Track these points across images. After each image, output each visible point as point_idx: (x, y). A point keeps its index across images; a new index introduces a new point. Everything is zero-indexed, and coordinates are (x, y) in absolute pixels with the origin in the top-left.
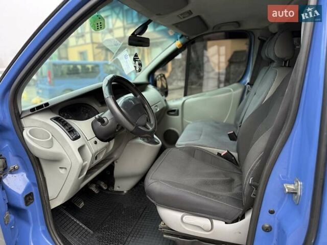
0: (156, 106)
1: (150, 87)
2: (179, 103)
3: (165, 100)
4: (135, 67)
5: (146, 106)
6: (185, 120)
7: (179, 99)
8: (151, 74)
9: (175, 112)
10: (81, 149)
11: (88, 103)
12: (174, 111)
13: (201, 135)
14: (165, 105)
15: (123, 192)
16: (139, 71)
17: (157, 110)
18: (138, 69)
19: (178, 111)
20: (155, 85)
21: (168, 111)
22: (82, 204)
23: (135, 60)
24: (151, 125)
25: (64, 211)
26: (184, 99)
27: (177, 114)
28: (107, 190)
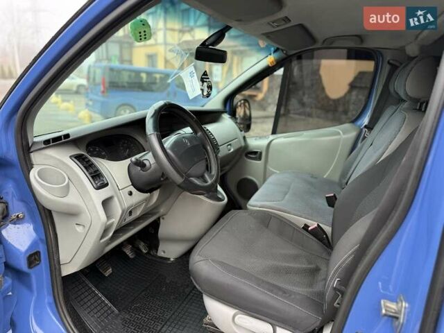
0: (230, 145)
1: (226, 117)
2: (264, 142)
3: (244, 138)
4: (202, 90)
5: (209, 148)
6: (270, 168)
7: (265, 137)
8: (229, 99)
9: (256, 155)
10: (106, 203)
11: (131, 135)
12: (256, 153)
13: (286, 194)
14: (243, 144)
15: (169, 259)
16: (208, 97)
17: (230, 150)
18: (205, 93)
19: (261, 153)
20: (233, 114)
21: (246, 153)
22: (110, 270)
23: (202, 80)
24: (211, 177)
25: (84, 278)
26: (272, 137)
27: (260, 159)
28: (148, 253)
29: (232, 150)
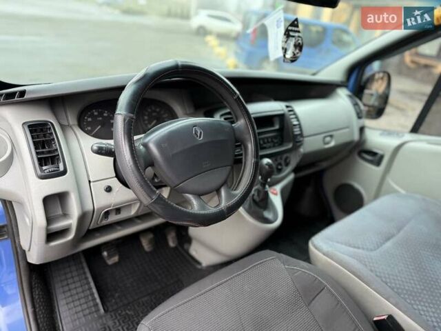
0: (331, 136)
1: (343, 95)
2: (393, 142)
3: (362, 130)
4: (285, 50)
6: (390, 181)
7: (397, 134)
9: (375, 158)
12: (374, 154)
14: (356, 137)
16: (292, 61)
17: (328, 143)
18: (289, 55)
19: (382, 157)
21: (358, 150)
22: (116, 259)
26: (408, 137)
27: (378, 163)
29: (332, 144)
